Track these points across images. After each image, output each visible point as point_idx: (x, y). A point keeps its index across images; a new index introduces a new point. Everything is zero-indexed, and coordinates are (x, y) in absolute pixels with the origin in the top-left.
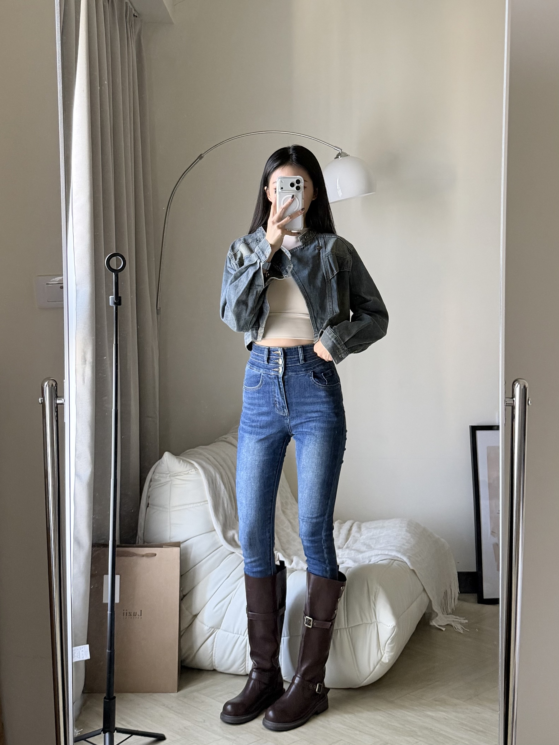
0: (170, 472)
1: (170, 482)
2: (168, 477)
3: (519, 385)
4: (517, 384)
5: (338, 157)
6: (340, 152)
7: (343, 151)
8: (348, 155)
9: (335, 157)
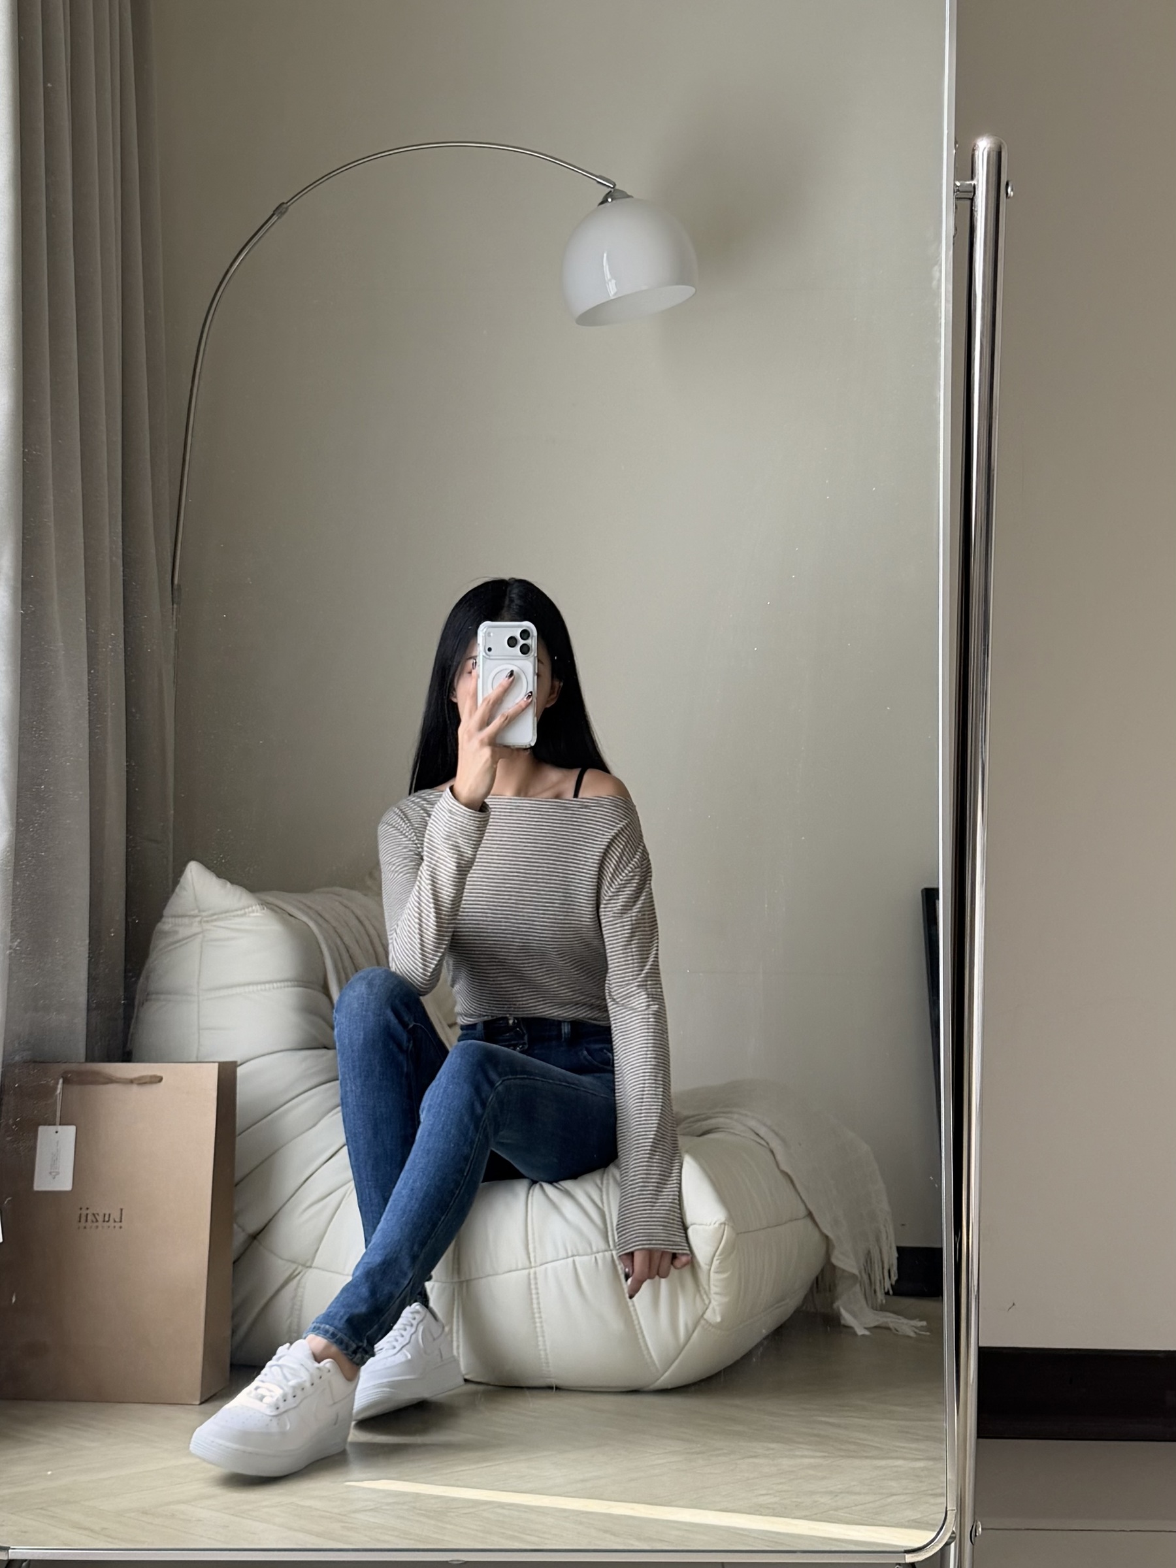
0: (199, 911)
1: (200, 936)
2: (196, 924)
5: (607, 200)
6: (610, 189)
7: (617, 187)
8: (629, 196)
9: (600, 200)
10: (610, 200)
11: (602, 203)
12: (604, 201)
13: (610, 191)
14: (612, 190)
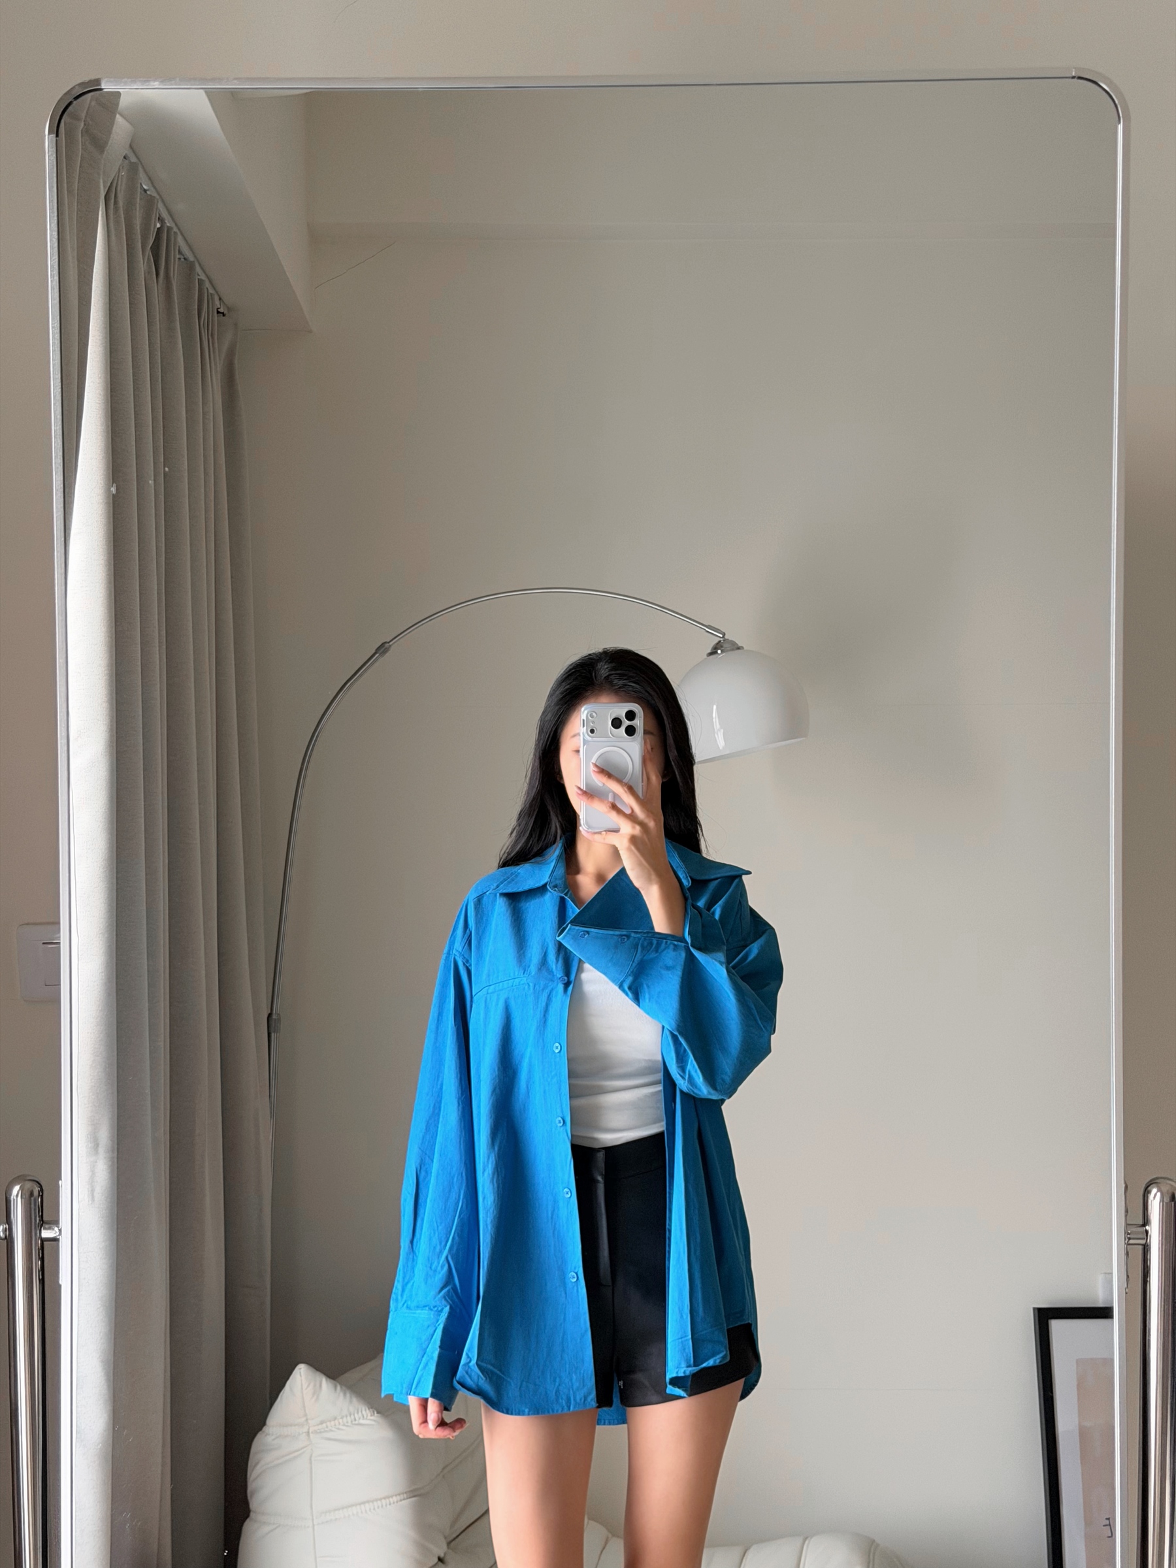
3: (1159, 1194)
4: (1154, 1191)
5: (716, 652)
6: (719, 639)
7: (726, 637)
8: (739, 648)
9: (709, 651)
10: (719, 652)
11: (711, 654)
12: (713, 652)
13: (720, 641)
14: (721, 639)
